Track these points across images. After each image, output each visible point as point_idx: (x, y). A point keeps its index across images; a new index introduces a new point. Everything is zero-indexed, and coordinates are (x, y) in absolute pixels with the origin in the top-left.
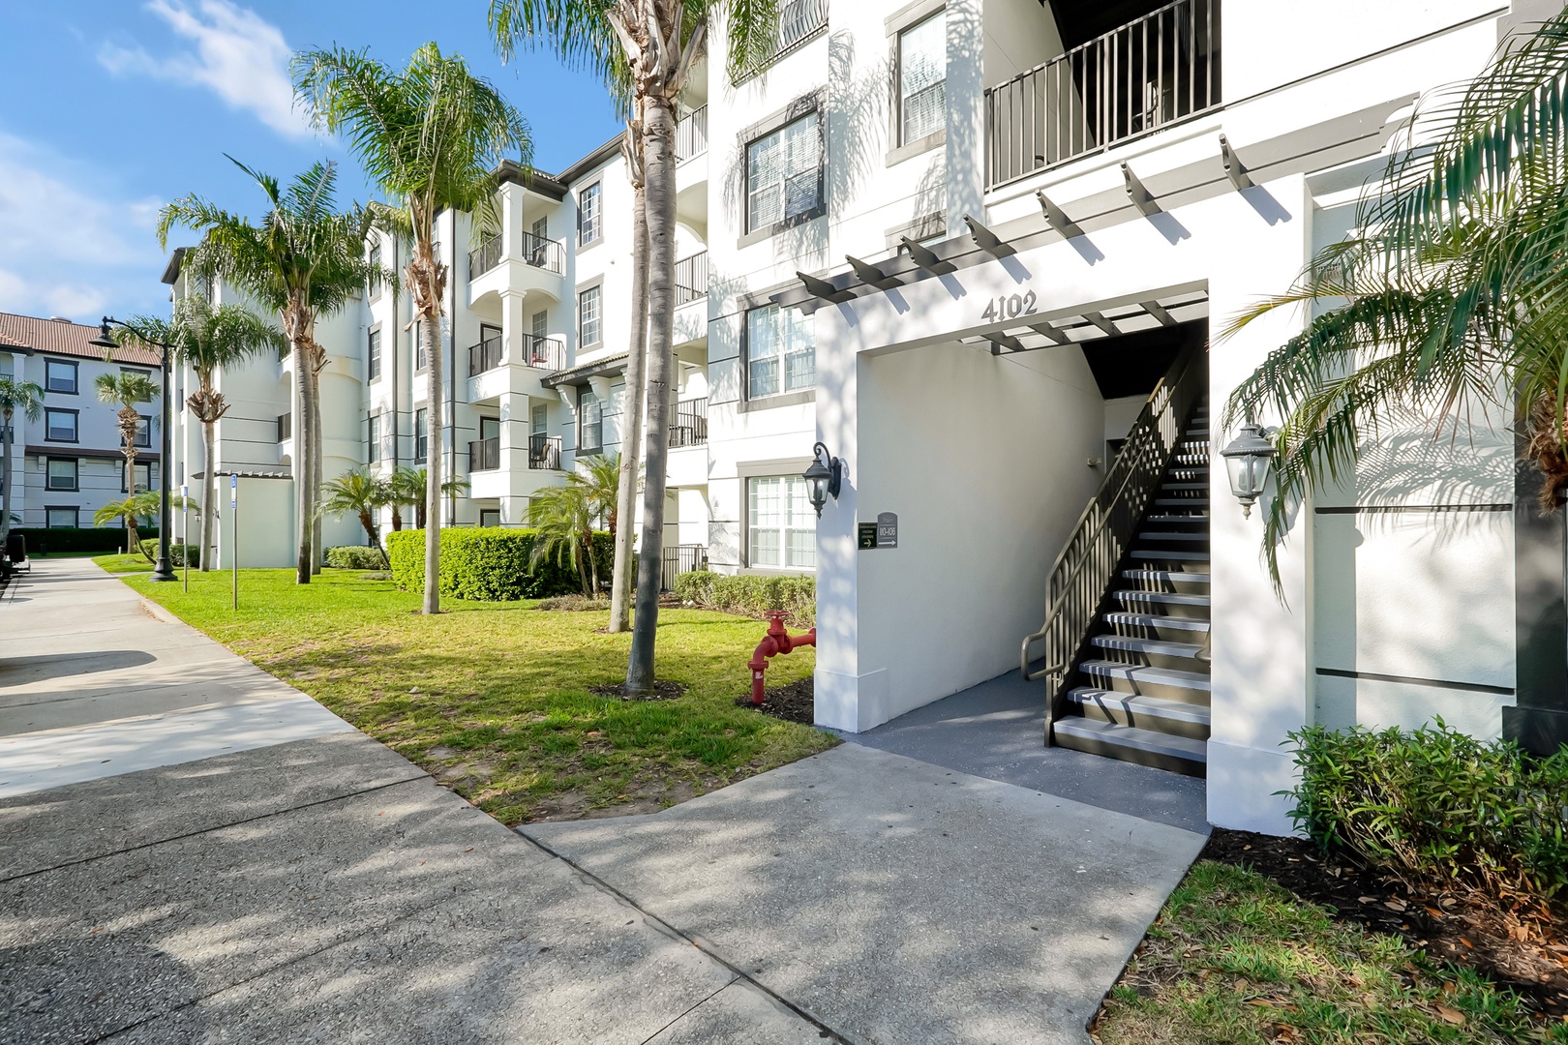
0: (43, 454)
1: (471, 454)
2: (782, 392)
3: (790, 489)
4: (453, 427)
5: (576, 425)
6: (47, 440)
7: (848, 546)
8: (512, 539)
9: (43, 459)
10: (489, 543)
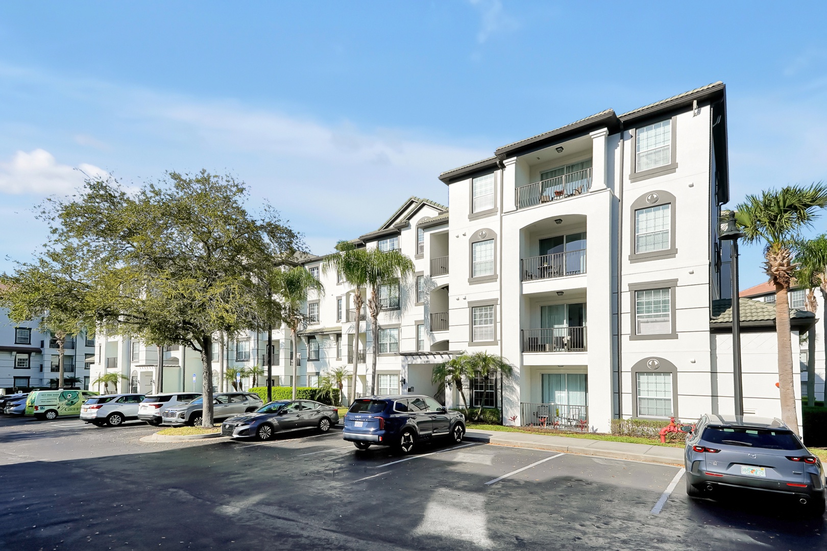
0: (14, 351)
1: (263, 359)
2: (388, 352)
3: (390, 378)
4: (258, 350)
5: (308, 351)
6: (16, 343)
7: (406, 391)
8: (307, 391)
9: (14, 353)
10: (300, 391)
